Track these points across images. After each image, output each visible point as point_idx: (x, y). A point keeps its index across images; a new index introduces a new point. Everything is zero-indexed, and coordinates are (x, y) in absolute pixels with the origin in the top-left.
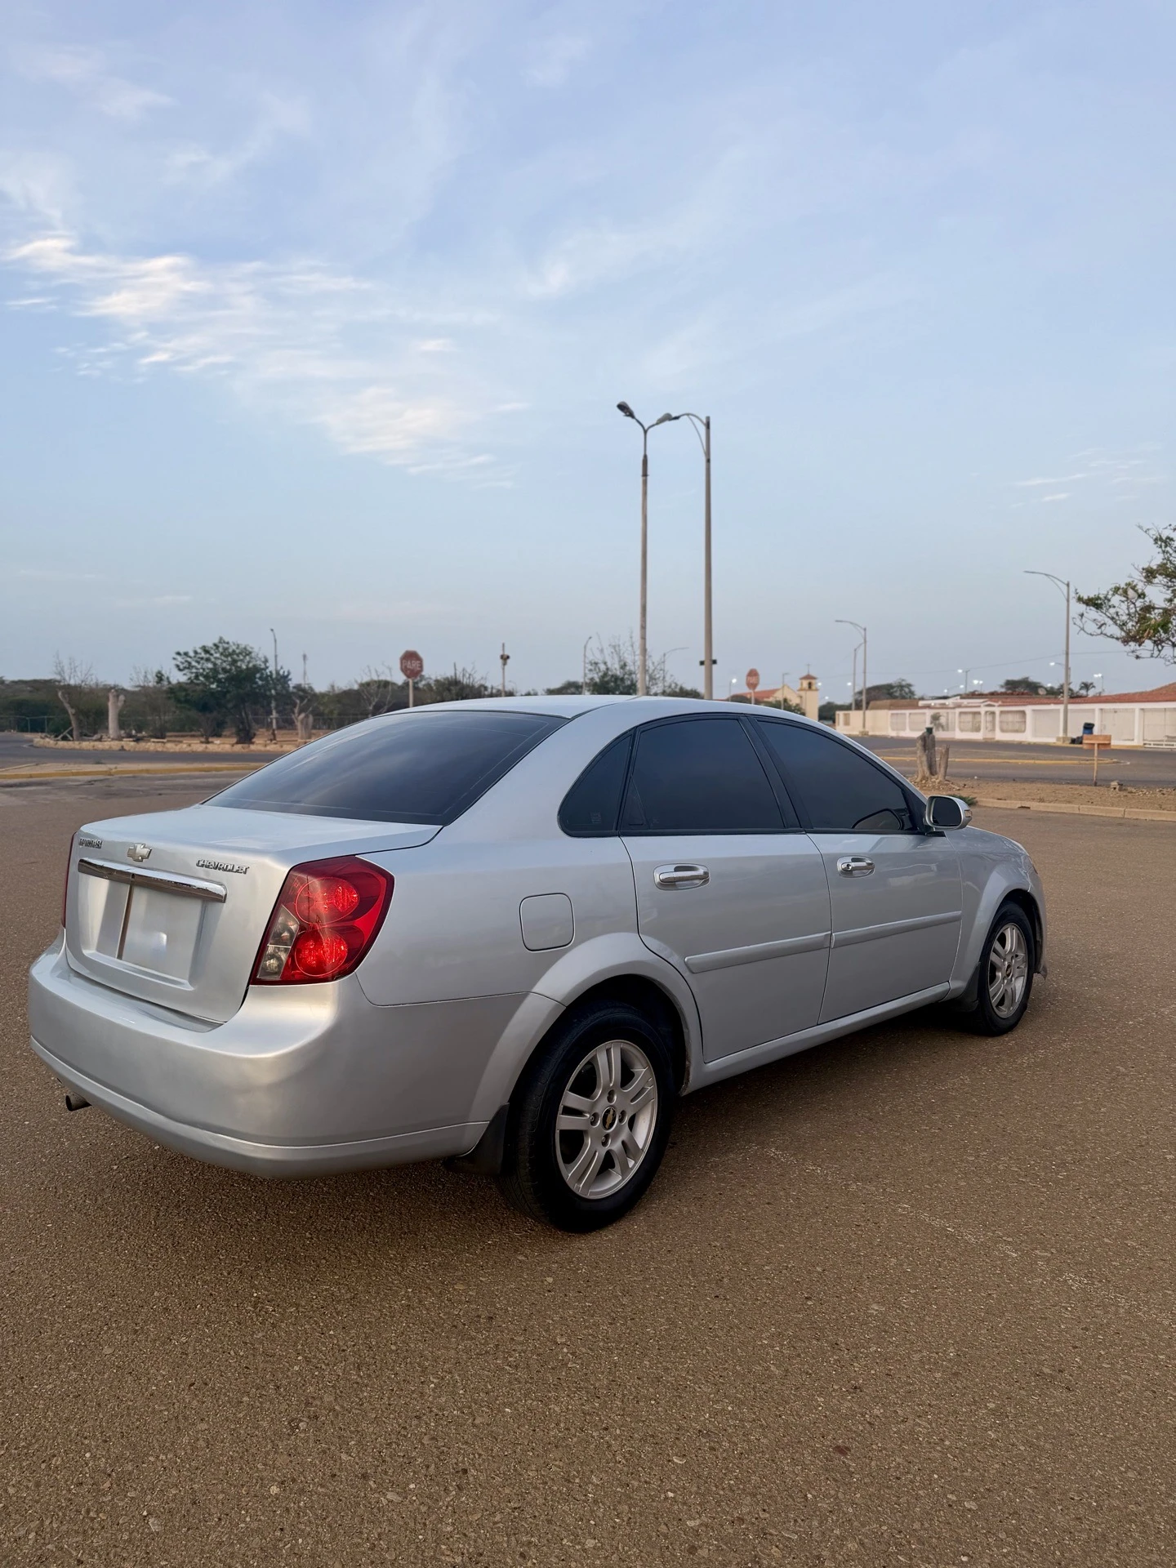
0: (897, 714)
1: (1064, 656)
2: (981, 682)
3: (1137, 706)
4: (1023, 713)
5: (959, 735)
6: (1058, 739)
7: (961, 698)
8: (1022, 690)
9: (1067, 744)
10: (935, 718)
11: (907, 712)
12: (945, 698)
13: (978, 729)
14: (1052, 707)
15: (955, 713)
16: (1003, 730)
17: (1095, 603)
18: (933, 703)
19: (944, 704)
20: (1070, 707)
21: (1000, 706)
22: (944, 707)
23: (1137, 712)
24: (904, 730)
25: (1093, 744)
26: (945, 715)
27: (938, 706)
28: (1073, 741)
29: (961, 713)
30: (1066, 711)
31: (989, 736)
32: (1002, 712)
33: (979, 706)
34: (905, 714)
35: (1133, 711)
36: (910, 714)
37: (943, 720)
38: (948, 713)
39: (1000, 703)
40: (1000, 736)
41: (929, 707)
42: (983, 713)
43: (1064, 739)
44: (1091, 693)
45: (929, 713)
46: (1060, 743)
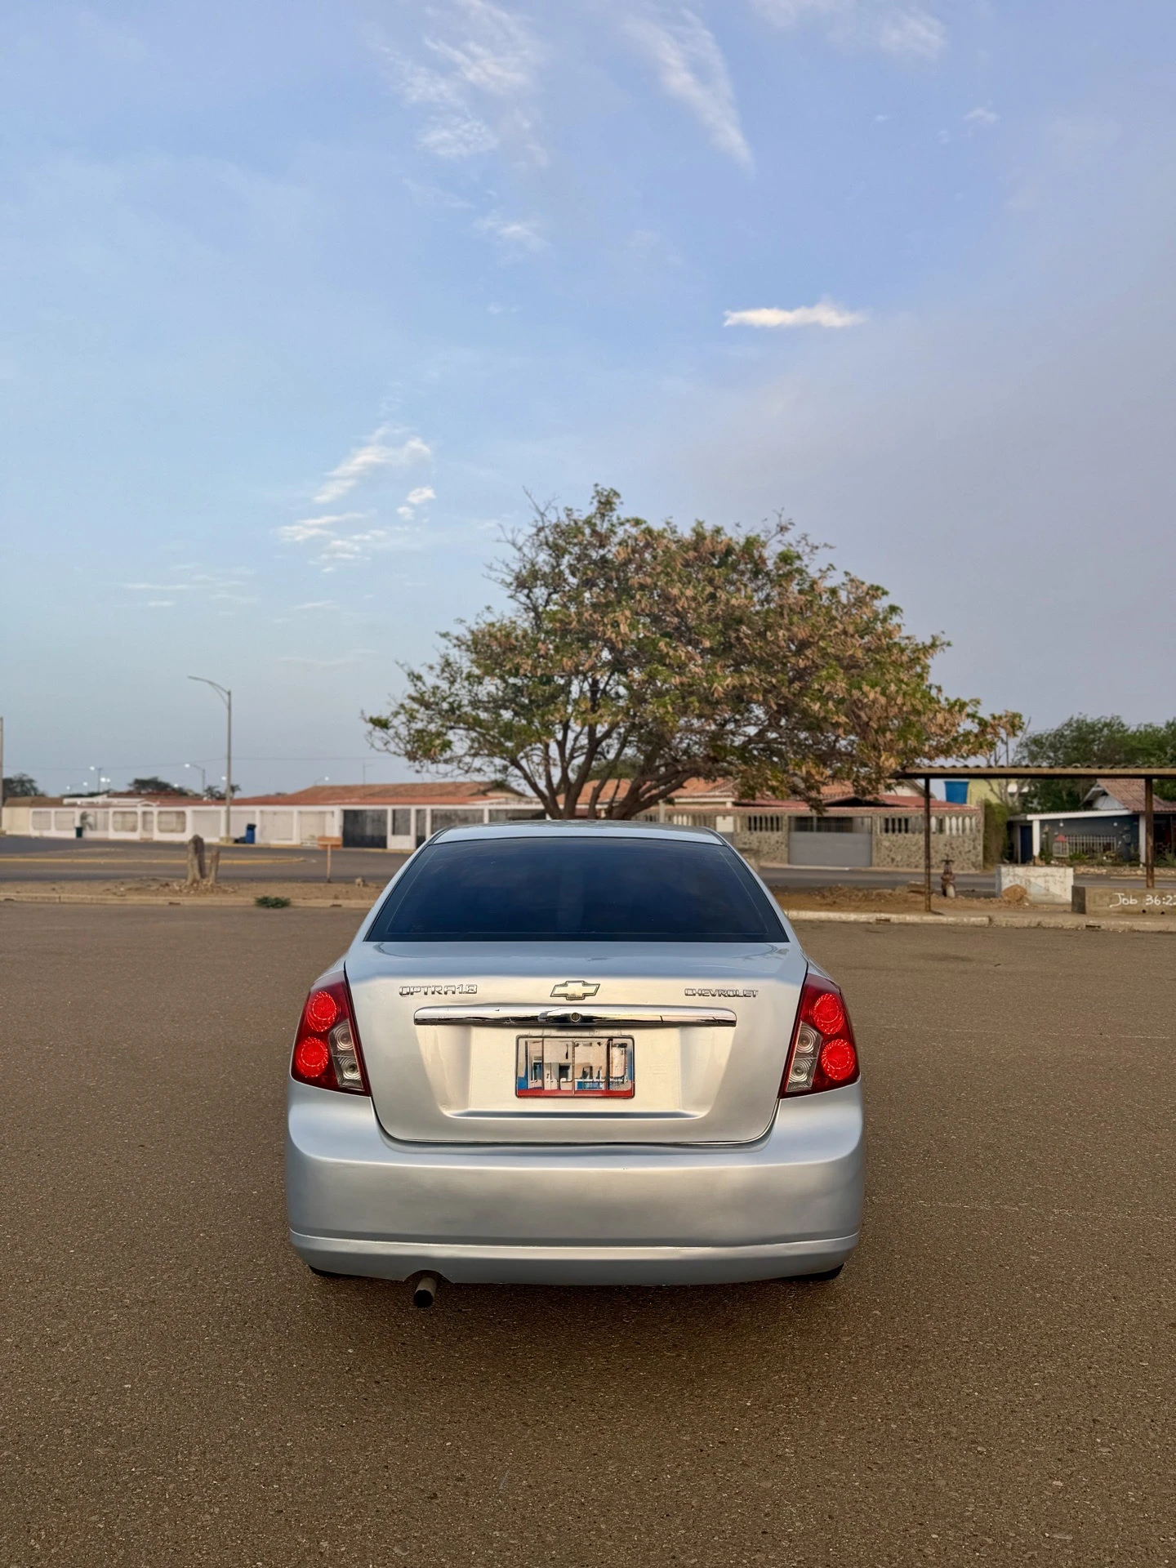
0: (40, 813)
1: (226, 761)
2: (109, 780)
3: (295, 809)
4: (183, 813)
5: (113, 835)
6: (222, 839)
7: (109, 797)
8: (153, 789)
9: (231, 844)
10: (84, 817)
11: (53, 810)
12: (92, 795)
13: (134, 829)
14: (213, 808)
15: (107, 813)
16: (161, 831)
17: (382, 724)
18: (79, 801)
19: (92, 803)
20: (233, 808)
21: (158, 806)
22: (92, 805)
23: (295, 815)
24: (49, 829)
25: (326, 846)
26: (93, 814)
27: (84, 804)
28: (237, 841)
29: (115, 813)
30: (228, 813)
31: (146, 836)
32: (160, 813)
33: (135, 806)
34: (49, 813)
35: (291, 813)
36: (56, 813)
37: (90, 819)
38: (96, 813)
39: (158, 803)
40: (158, 836)
41: (74, 805)
42: (140, 813)
43: (228, 839)
44: (237, 795)
45: (78, 812)
46: (223, 843)
